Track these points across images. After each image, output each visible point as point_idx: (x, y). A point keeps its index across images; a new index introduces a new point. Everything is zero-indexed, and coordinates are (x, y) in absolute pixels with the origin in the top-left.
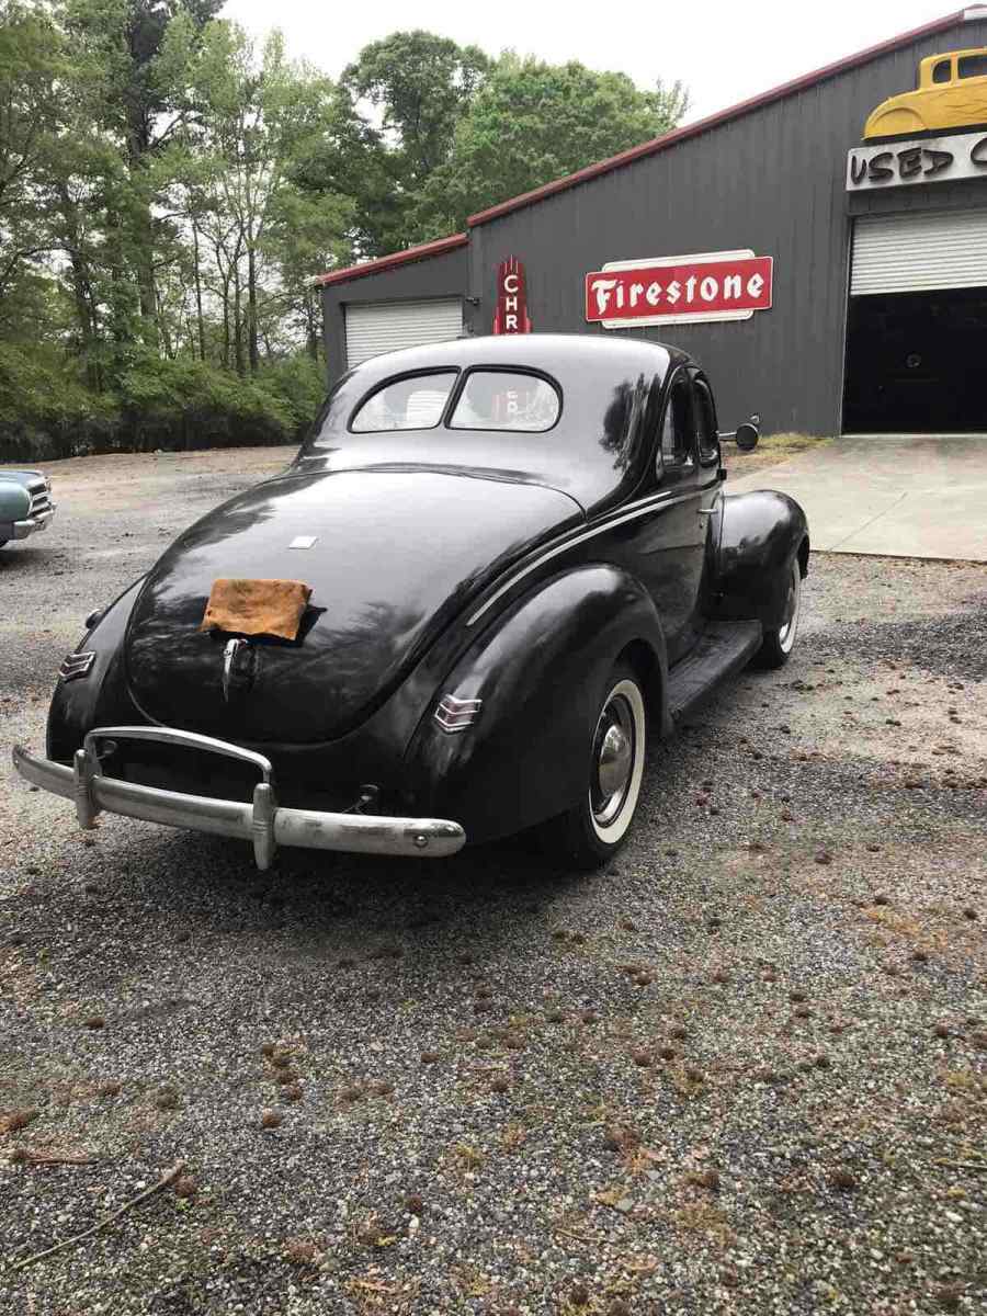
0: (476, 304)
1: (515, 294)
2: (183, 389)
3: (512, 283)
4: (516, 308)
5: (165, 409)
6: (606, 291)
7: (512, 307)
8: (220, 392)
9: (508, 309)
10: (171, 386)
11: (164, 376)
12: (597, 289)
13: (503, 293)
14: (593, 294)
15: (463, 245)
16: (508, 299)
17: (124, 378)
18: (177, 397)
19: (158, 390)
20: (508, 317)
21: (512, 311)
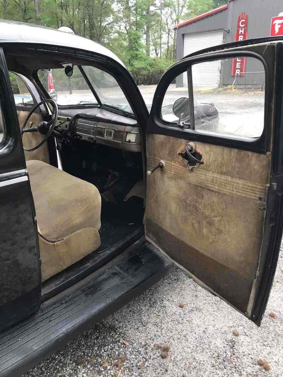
0: (228, 32)
1: (243, 27)
2: (151, 65)
3: (243, 23)
4: (243, 33)
5: (145, 72)
6: (279, 24)
7: (241, 33)
8: (163, 66)
9: (240, 33)
10: (147, 64)
11: (146, 61)
12: (275, 24)
13: (239, 27)
14: (273, 26)
15: (226, 9)
16: (240, 29)
17: (134, 62)
18: (149, 68)
19: (144, 66)
20: (240, 36)
21: (241, 34)
